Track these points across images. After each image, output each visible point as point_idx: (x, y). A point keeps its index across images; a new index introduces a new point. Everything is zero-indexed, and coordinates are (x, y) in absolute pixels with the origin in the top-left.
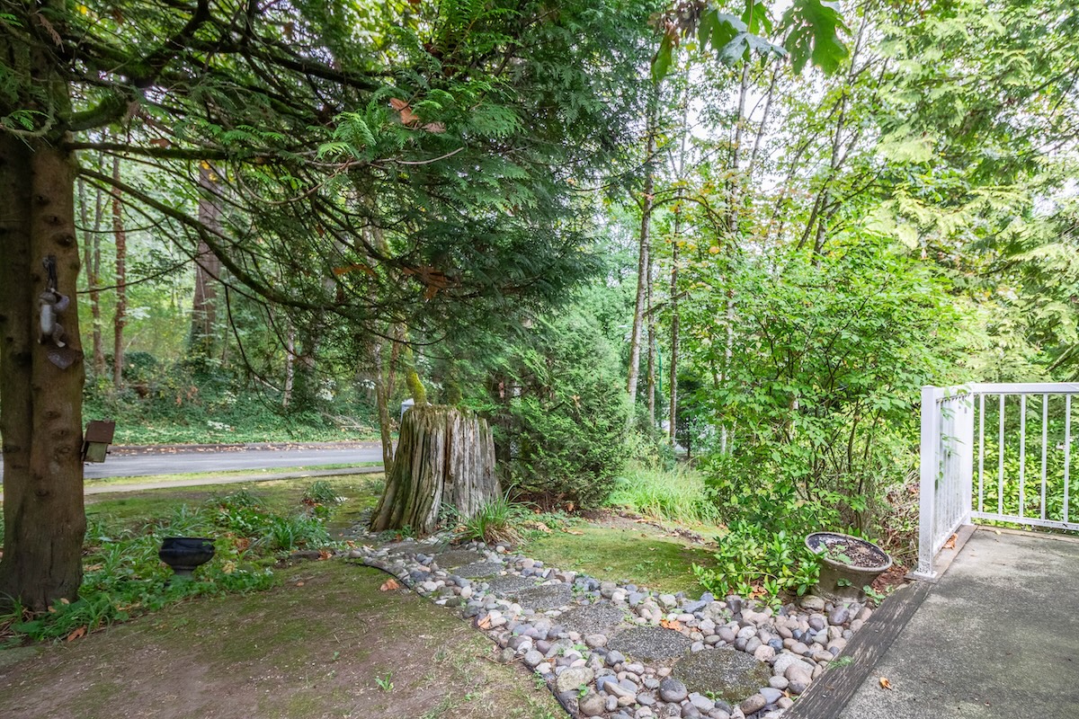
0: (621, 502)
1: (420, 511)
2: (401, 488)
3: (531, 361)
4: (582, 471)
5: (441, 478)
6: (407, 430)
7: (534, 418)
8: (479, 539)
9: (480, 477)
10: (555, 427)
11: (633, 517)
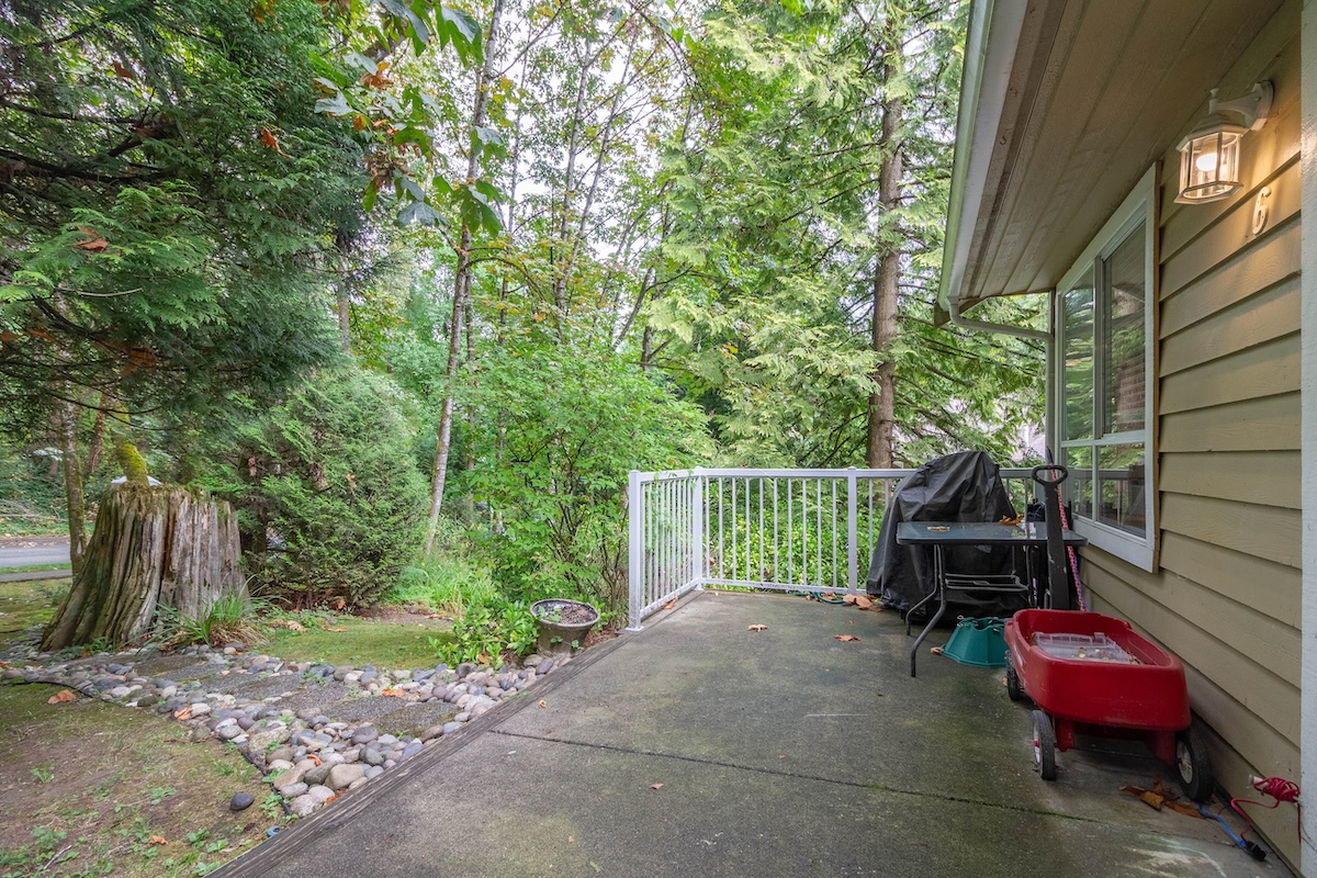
0: (413, 597)
1: (122, 616)
2: (94, 591)
3: (293, 433)
4: (356, 561)
5: (157, 575)
6: (110, 518)
7: (294, 500)
8: (200, 642)
9: (217, 573)
10: (322, 510)
11: (425, 613)
